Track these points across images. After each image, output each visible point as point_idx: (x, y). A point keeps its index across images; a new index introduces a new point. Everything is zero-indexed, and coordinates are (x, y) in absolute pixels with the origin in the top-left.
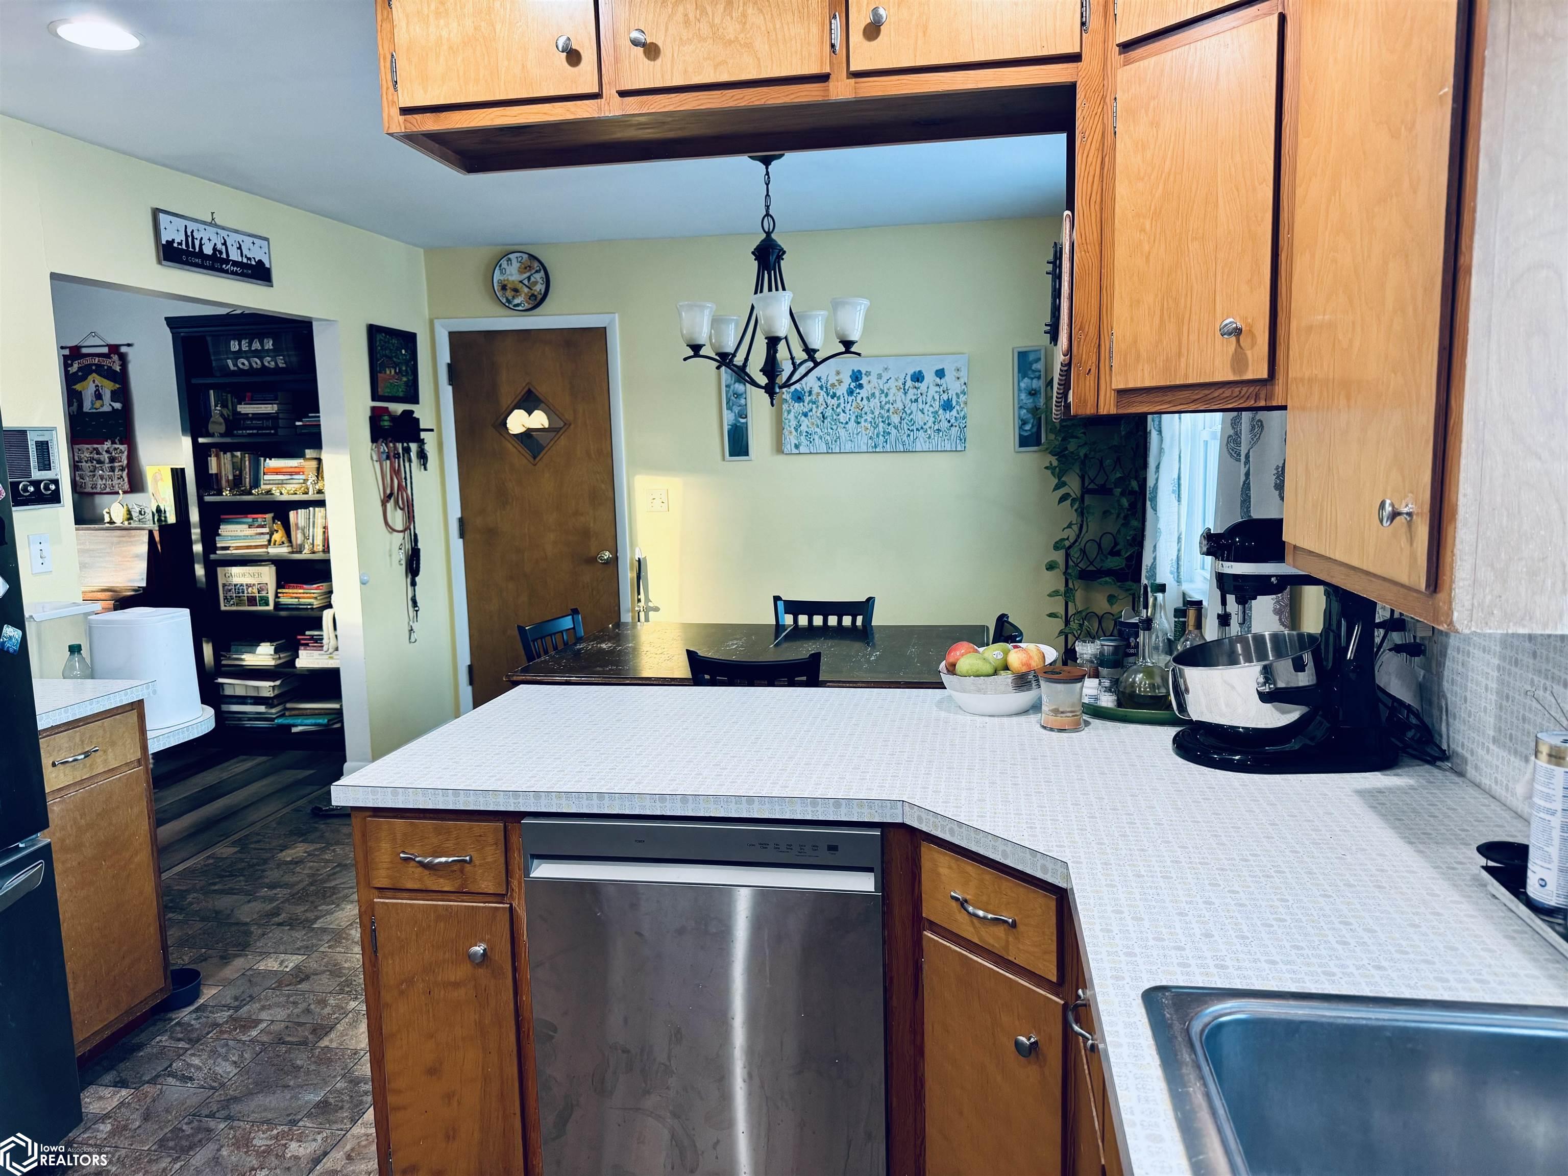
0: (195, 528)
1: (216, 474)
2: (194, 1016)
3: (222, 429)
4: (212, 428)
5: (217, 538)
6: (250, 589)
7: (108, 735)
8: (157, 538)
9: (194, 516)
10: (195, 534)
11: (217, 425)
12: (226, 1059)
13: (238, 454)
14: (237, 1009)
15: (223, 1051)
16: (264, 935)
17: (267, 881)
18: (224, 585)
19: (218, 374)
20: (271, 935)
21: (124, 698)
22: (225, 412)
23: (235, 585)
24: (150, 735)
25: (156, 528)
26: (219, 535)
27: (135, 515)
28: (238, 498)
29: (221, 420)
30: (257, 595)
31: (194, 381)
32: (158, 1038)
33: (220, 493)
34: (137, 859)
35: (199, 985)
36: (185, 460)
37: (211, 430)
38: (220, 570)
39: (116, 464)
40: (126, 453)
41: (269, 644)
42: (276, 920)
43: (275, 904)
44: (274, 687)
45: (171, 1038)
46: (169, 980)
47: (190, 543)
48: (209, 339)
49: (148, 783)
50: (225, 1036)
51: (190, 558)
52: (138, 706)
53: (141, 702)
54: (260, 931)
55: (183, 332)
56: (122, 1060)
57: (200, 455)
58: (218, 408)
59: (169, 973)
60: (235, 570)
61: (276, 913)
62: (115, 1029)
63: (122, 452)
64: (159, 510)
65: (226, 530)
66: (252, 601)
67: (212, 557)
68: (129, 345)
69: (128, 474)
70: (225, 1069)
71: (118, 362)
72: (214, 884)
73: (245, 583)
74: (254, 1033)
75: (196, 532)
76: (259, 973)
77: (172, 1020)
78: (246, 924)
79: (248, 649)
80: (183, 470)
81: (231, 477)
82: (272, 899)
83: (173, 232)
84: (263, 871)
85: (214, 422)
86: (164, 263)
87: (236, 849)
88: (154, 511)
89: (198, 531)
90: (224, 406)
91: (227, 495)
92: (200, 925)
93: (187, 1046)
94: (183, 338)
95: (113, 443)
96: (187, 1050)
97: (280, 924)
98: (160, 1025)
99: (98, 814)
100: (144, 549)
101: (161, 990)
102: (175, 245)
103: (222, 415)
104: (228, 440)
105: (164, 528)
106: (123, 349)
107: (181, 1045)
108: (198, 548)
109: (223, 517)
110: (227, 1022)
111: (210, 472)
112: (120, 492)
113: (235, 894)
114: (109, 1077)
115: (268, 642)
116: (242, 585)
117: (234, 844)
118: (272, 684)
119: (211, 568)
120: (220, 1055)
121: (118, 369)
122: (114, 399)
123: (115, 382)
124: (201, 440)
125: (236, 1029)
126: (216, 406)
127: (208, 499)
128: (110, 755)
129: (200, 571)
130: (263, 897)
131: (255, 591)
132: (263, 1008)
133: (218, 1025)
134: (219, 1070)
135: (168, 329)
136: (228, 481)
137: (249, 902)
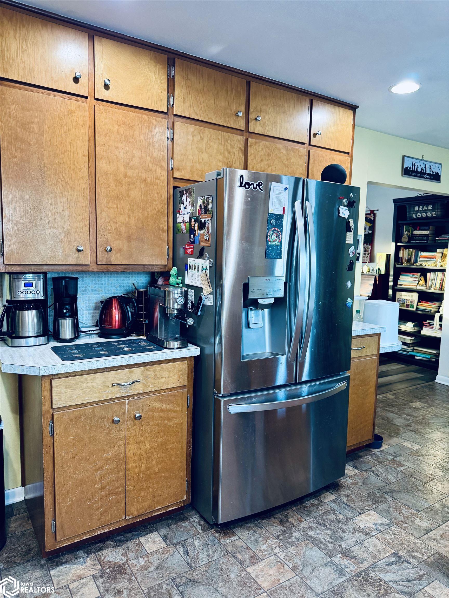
0: (391, 276)
1: (402, 257)
2: (380, 453)
3: (407, 240)
4: (403, 240)
5: (398, 281)
6: (408, 301)
7: (368, 343)
8: (377, 279)
9: (392, 272)
10: (391, 279)
11: (405, 239)
12: (391, 474)
13: (411, 250)
14: (395, 457)
15: (390, 470)
16: (405, 432)
17: (406, 412)
18: (398, 299)
19: (408, 219)
20: (407, 433)
21: (375, 331)
22: (409, 234)
23: (402, 299)
24: (381, 346)
25: (377, 275)
26: (399, 280)
27: (371, 270)
28: (409, 266)
29: (407, 237)
30: (410, 304)
31: (399, 222)
32: (368, 456)
33: (402, 264)
34: (371, 390)
35: (382, 443)
36: (392, 252)
37: (402, 241)
38: (398, 293)
39: (366, 252)
40: (370, 249)
41: (411, 323)
42: (410, 428)
43: (409, 422)
44: (411, 340)
45: (372, 458)
46: (374, 437)
47: (388, 281)
48: (407, 206)
49: (378, 363)
50: (391, 465)
51: (388, 287)
52: (379, 335)
53: (380, 333)
54: (403, 430)
55: (398, 204)
56: (356, 459)
57: (397, 249)
58: (406, 232)
59: (374, 435)
60: (403, 293)
61: (409, 426)
62: (355, 447)
63: (369, 248)
64: (379, 269)
65: (402, 278)
66: (408, 306)
67: (396, 288)
68: (377, 210)
69: (370, 256)
70: (391, 478)
71: (373, 217)
72: (386, 407)
73: (406, 299)
74: (402, 469)
75: (391, 278)
76: (403, 446)
77: (372, 452)
78: (398, 426)
79: (403, 323)
80: (390, 255)
81: (407, 259)
82: (408, 420)
83: (408, 164)
84: (404, 408)
85: (404, 238)
86: (404, 175)
87: (394, 397)
88: (377, 269)
89: (392, 277)
90: (409, 232)
91: (405, 265)
92: (382, 421)
93: (378, 464)
94: (398, 206)
95: (367, 245)
96: (377, 465)
97: (411, 430)
98: (368, 452)
99: (362, 370)
100: (372, 282)
101: (371, 439)
102: (408, 169)
103: (407, 235)
104: (409, 244)
105: (380, 276)
106: (375, 212)
107: (375, 462)
108: (391, 284)
109: (402, 273)
110: (392, 460)
111: (400, 256)
112: (367, 262)
113: (394, 413)
114: (351, 463)
115: (411, 322)
116: (405, 299)
117: (393, 394)
118: (411, 338)
119: (395, 291)
120: (389, 472)
121: (372, 219)
122: (369, 229)
123: (371, 223)
124: (399, 244)
125: (395, 465)
126: (406, 231)
127: (397, 266)
128: (368, 350)
129: (390, 292)
130: (405, 418)
131: (410, 302)
132: (405, 460)
133: (388, 460)
134: (388, 477)
135: (393, 203)
136: (405, 260)
137: (399, 418)
